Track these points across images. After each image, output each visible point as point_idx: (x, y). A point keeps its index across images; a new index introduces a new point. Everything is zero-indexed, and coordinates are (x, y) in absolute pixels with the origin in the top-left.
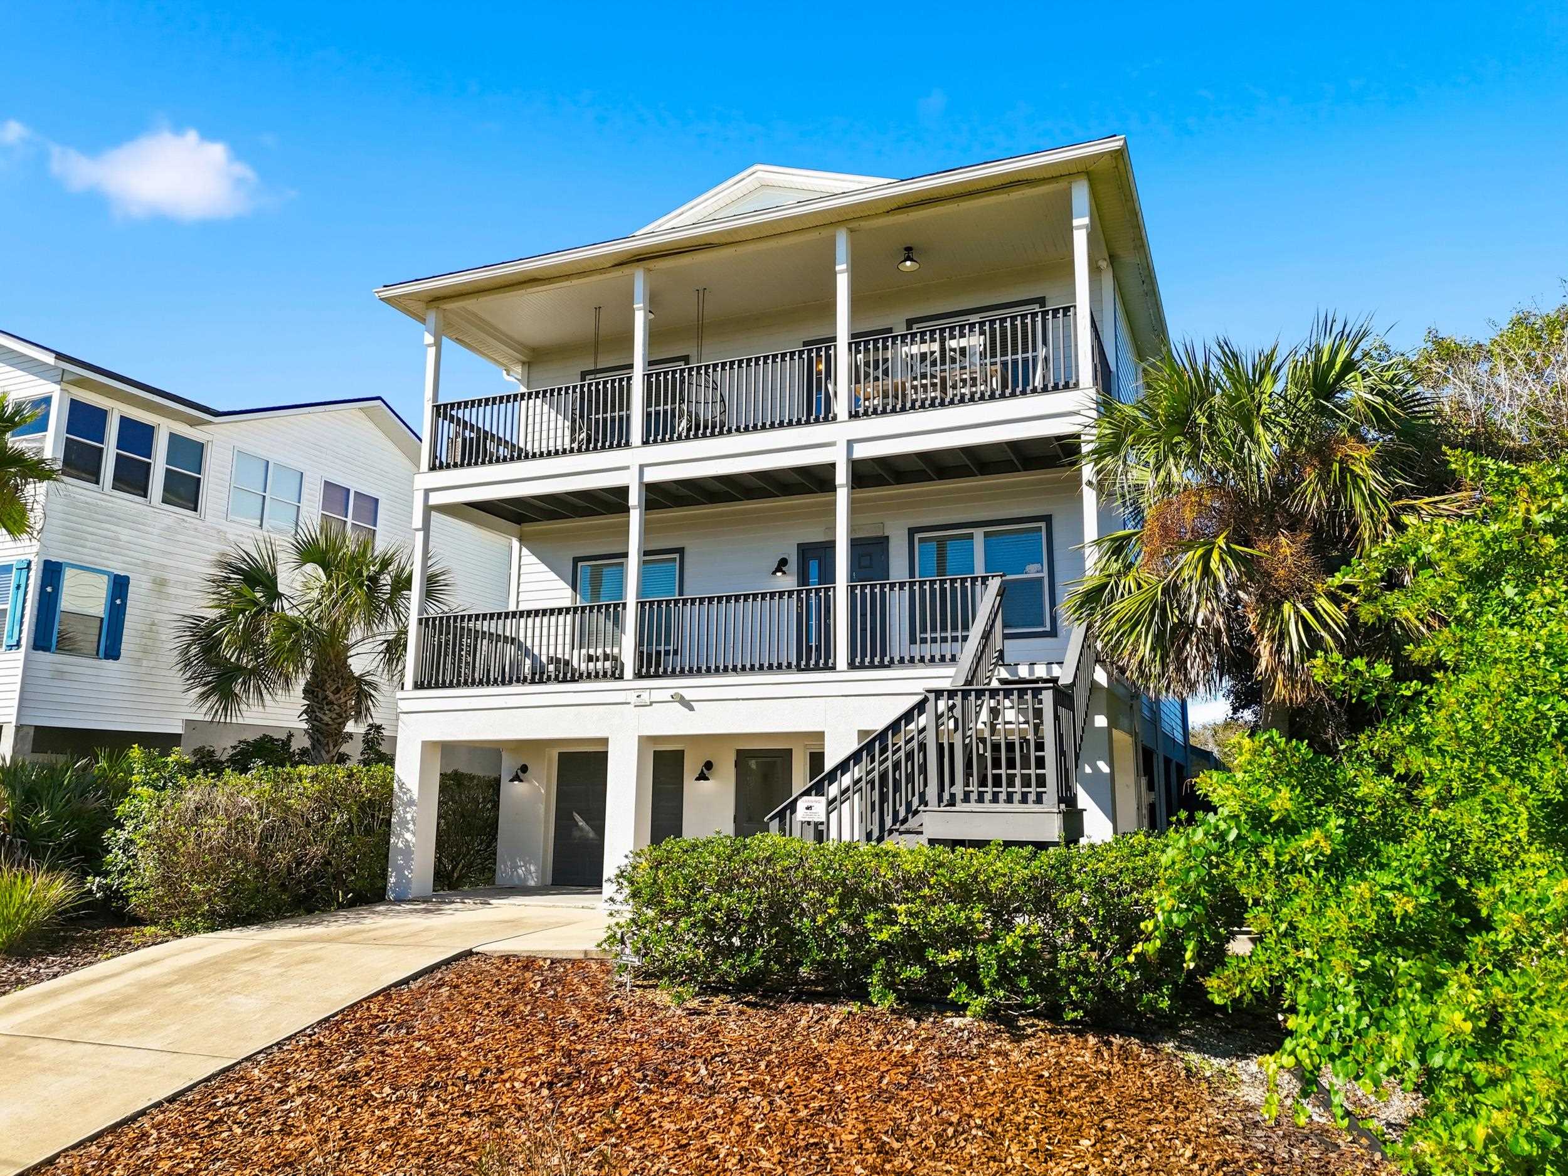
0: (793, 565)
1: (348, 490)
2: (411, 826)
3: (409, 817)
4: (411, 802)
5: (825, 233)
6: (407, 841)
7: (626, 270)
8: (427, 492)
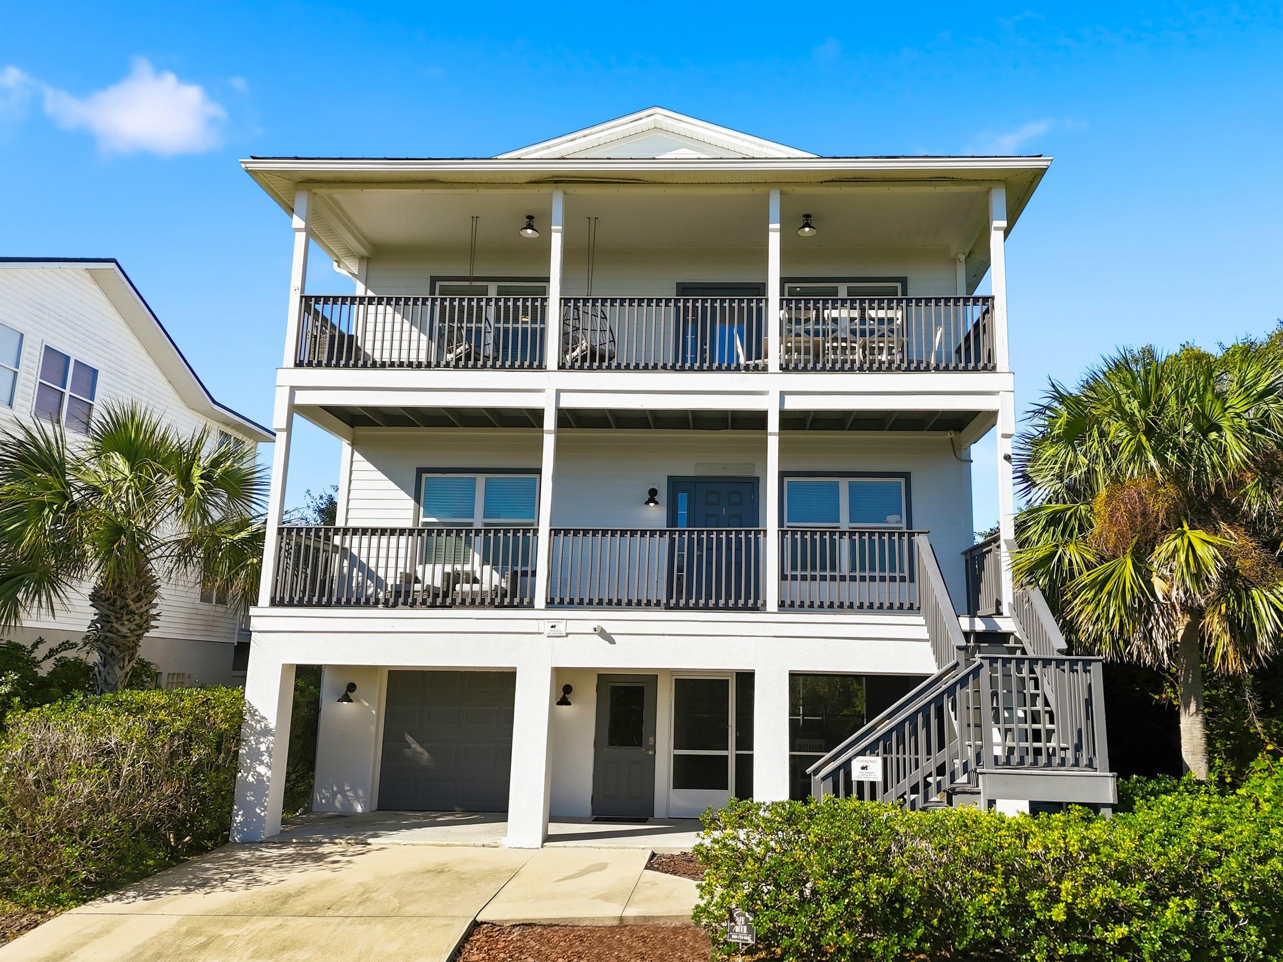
0: (662, 496)
1: (68, 358)
2: (265, 758)
3: (263, 748)
4: (266, 732)
5: (759, 190)
6: (259, 774)
7: (544, 189)
8: (293, 389)
